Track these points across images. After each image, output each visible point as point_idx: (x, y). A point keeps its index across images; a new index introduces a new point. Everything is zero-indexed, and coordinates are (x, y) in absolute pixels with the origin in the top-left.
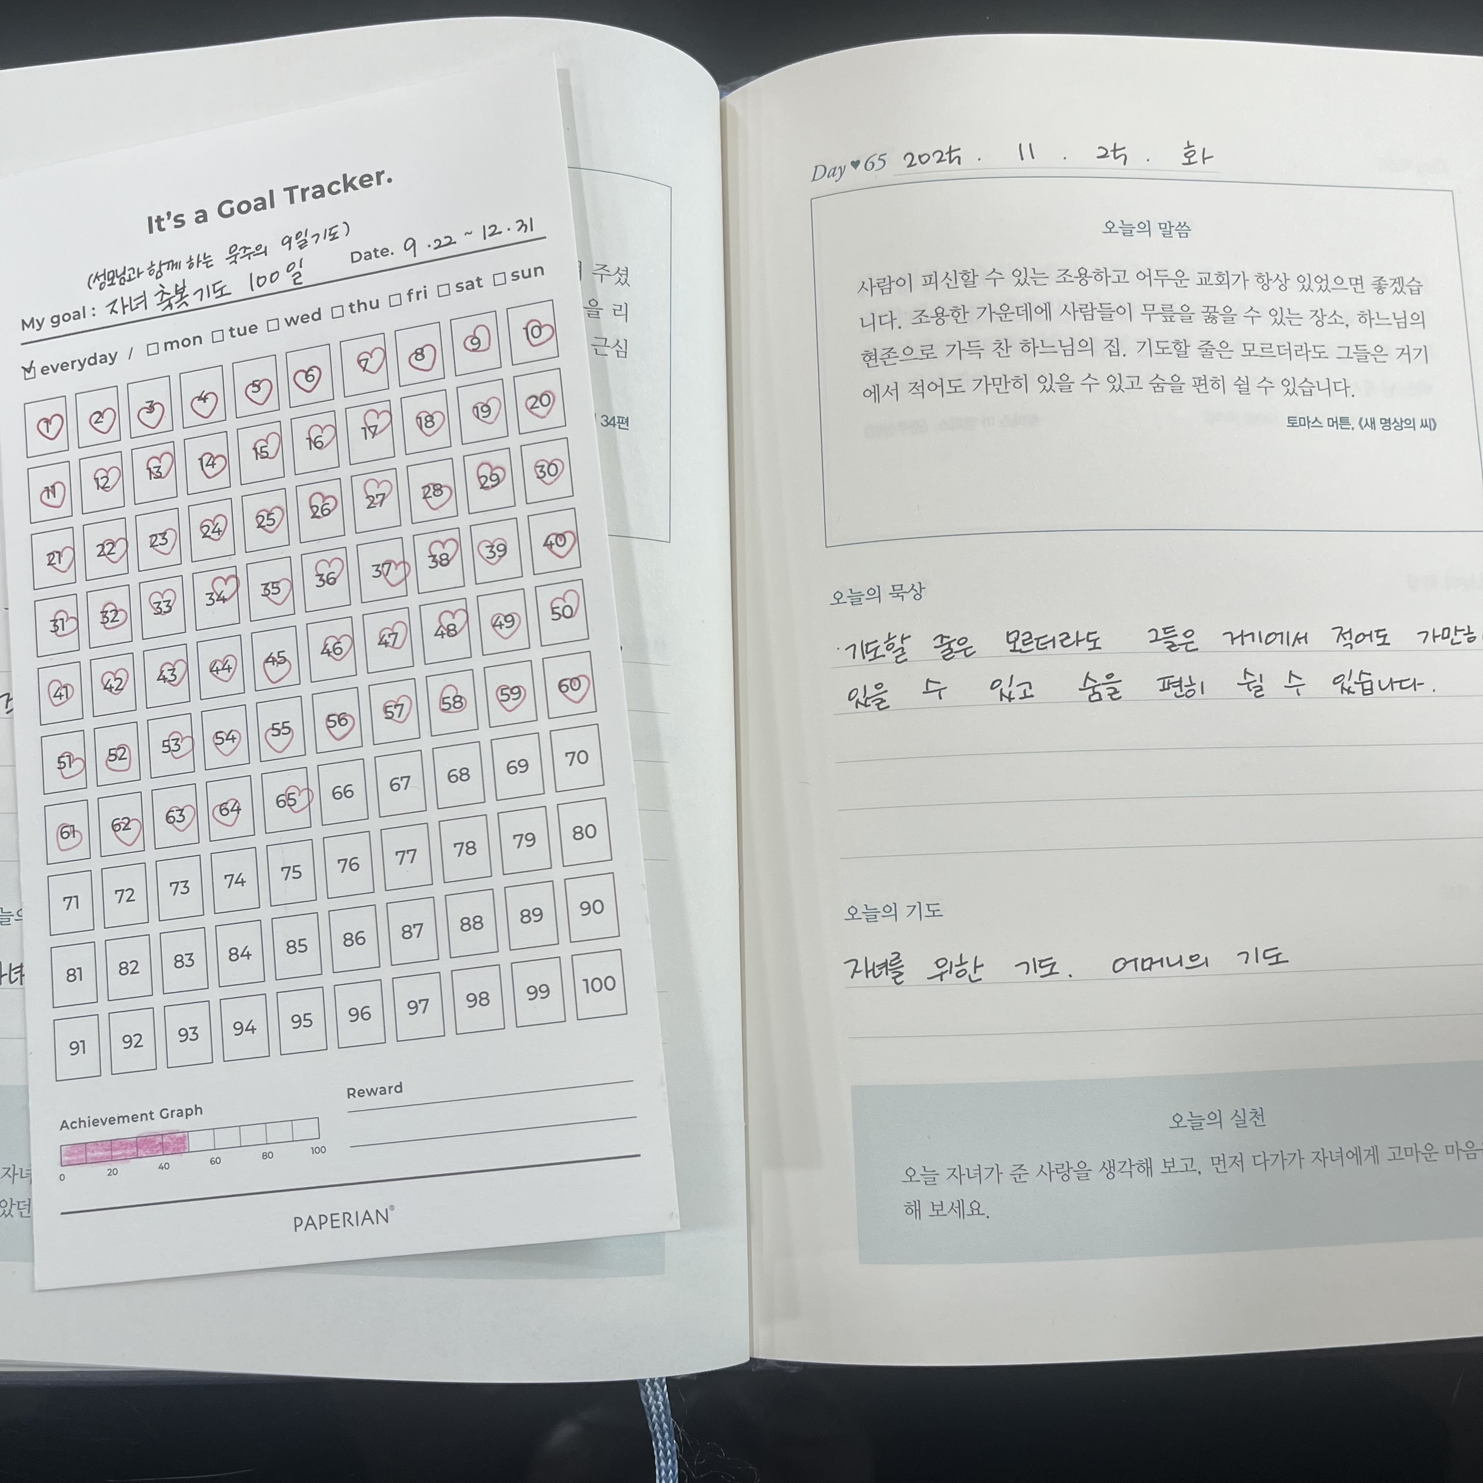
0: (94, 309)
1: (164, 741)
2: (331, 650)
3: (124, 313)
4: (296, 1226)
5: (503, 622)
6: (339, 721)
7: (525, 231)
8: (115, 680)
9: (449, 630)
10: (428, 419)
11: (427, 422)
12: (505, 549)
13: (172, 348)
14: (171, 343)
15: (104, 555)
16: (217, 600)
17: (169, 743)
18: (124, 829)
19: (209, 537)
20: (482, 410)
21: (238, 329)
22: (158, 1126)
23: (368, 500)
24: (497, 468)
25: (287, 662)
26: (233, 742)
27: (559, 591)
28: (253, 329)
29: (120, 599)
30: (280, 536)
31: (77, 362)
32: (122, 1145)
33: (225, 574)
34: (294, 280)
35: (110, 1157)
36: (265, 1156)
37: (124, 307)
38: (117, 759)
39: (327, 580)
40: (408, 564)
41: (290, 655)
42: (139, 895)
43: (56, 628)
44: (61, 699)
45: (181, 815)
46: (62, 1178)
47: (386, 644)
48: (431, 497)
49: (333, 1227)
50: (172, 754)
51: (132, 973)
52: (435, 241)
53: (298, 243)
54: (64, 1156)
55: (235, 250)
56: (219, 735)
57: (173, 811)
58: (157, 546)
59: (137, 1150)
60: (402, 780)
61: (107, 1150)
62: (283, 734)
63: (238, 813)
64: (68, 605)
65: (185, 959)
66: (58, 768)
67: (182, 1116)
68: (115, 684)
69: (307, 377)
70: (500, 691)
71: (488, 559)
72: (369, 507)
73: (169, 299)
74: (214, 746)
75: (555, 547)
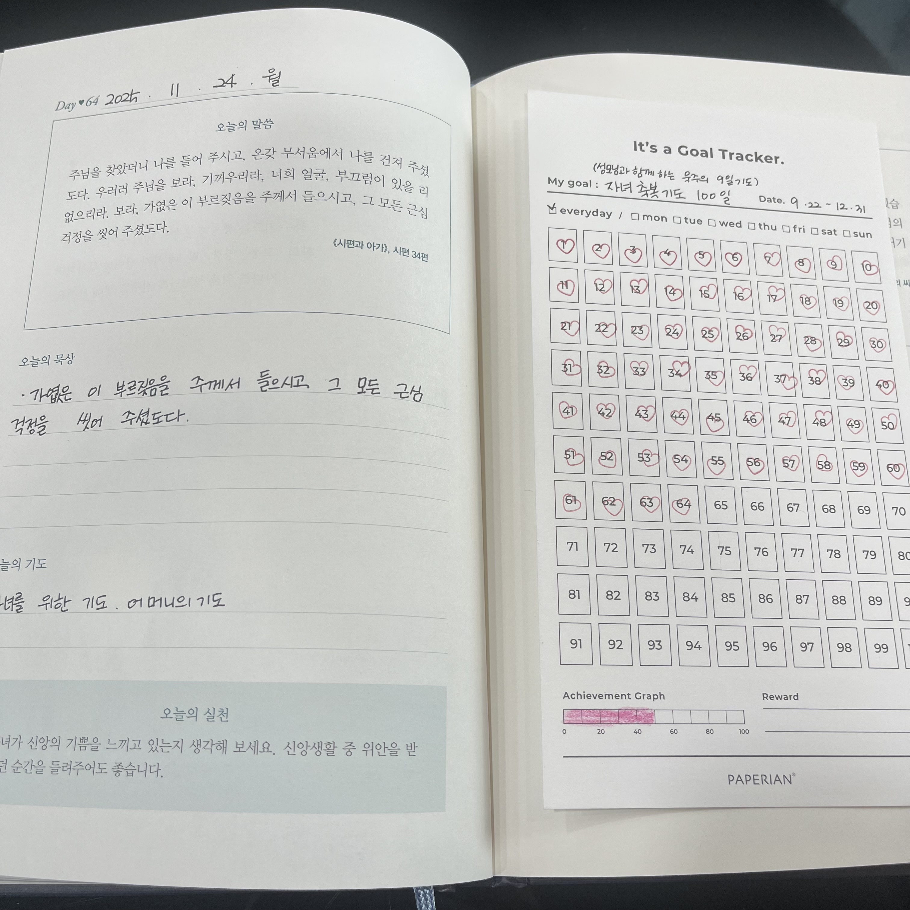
0: (597, 184)
1: (639, 454)
2: (749, 419)
3: (617, 191)
4: (730, 781)
5: (853, 424)
6: (755, 463)
7: (861, 212)
8: (606, 409)
9: (821, 422)
10: (807, 299)
11: (806, 301)
12: (854, 383)
13: (648, 219)
14: (648, 217)
15: (600, 331)
16: (676, 375)
17: (643, 456)
18: (611, 505)
19: (671, 335)
20: (838, 302)
21: (690, 220)
22: (633, 704)
23: (771, 336)
24: (848, 336)
25: (721, 421)
26: (686, 463)
27: (886, 413)
28: (700, 222)
29: (611, 360)
30: (716, 345)
31: (585, 211)
32: (608, 714)
33: (682, 360)
34: (725, 201)
35: (599, 721)
36: (708, 732)
37: (617, 188)
38: (607, 459)
39: (747, 378)
40: (796, 379)
41: (723, 416)
42: (621, 548)
43: (566, 369)
44: (568, 414)
45: (650, 502)
46: (564, 732)
47: (784, 422)
48: (809, 343)
49: (754, 784)
50: (645, 463)
51: (615, 599)
52: (810, 203)
53: (727, 181)
54: (566, 716)
55: (688, 175)
56: (677, 457)
57: (645, 499)
58: (636, 333)
59: (619, 719)
60: (794, 505)
61: (597, 716)
62: (719, 464)
63: (689, 508)
64: (575, 357)
65: (653, 595)
66: (565, 458)
67: (650, 699)
68: (607, 412)
69: (733, 257)
70: (852, 464)
71: (843, 386)
72: (772, 341)
73: (646, 191)
74: (673, 463)
75: (882, 387)
